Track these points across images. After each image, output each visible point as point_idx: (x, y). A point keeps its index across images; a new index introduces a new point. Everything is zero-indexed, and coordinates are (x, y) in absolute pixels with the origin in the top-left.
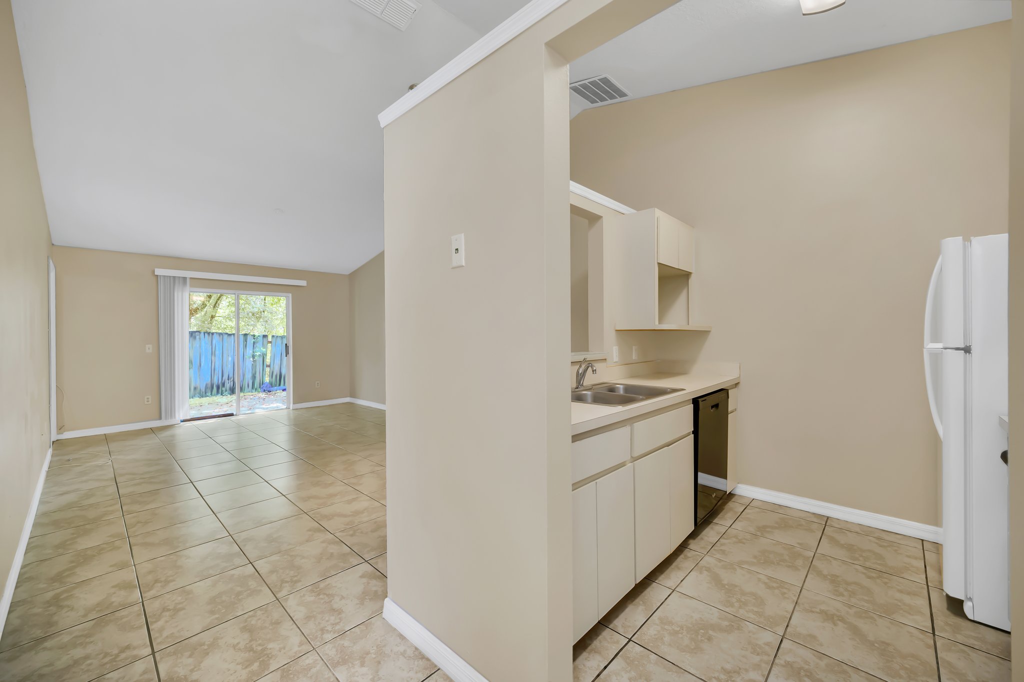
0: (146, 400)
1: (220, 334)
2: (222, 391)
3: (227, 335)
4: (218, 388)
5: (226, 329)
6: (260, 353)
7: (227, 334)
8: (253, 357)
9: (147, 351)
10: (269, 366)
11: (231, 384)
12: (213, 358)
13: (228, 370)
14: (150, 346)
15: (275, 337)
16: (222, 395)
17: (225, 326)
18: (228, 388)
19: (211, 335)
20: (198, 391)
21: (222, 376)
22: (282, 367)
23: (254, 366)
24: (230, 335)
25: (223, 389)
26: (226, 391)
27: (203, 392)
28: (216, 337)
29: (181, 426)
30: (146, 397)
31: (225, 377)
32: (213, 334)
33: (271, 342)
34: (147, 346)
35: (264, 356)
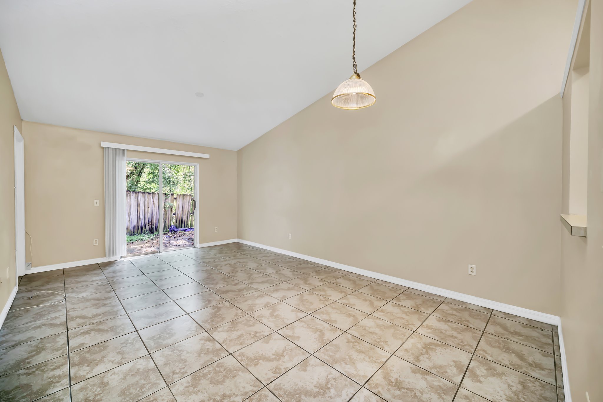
0: (94, 242)
1: (143, 193)
2: (144, 231)
3: (147, 194)
4: (142, 228)
5: (147, 190)
6: (169, 206)
7: (148, 192)
8: (165, 208)
9: (96, 205)
10: (174, 214)
11: (150, 226)
12: (139, 209)
13: (148, 217)
14: (98, 201)
15: (179, 195)
16: (144, 234)
17: (146, 188)
18: (148, 229)
19: (137, 193)
20: (129, 230)
21: (145, 221)
22: (183, 215)
23: (165, 214)
24: (149, 193)
25: (145, 229)
26: (147, 231)
27: (132, 232)
28: (140, 194)
29: (120, 262)
30: (94, 240)
31: (147, 221)
32: (138, 193)
33: (176, 199)
34: (95, 201)
35: (171, 207)
